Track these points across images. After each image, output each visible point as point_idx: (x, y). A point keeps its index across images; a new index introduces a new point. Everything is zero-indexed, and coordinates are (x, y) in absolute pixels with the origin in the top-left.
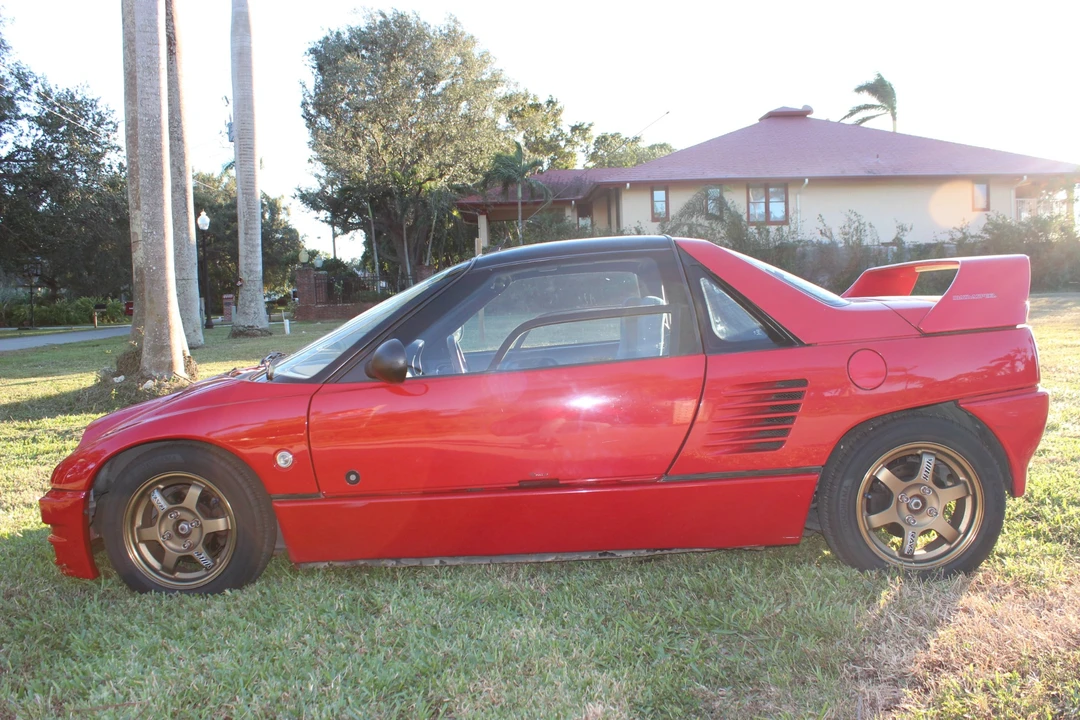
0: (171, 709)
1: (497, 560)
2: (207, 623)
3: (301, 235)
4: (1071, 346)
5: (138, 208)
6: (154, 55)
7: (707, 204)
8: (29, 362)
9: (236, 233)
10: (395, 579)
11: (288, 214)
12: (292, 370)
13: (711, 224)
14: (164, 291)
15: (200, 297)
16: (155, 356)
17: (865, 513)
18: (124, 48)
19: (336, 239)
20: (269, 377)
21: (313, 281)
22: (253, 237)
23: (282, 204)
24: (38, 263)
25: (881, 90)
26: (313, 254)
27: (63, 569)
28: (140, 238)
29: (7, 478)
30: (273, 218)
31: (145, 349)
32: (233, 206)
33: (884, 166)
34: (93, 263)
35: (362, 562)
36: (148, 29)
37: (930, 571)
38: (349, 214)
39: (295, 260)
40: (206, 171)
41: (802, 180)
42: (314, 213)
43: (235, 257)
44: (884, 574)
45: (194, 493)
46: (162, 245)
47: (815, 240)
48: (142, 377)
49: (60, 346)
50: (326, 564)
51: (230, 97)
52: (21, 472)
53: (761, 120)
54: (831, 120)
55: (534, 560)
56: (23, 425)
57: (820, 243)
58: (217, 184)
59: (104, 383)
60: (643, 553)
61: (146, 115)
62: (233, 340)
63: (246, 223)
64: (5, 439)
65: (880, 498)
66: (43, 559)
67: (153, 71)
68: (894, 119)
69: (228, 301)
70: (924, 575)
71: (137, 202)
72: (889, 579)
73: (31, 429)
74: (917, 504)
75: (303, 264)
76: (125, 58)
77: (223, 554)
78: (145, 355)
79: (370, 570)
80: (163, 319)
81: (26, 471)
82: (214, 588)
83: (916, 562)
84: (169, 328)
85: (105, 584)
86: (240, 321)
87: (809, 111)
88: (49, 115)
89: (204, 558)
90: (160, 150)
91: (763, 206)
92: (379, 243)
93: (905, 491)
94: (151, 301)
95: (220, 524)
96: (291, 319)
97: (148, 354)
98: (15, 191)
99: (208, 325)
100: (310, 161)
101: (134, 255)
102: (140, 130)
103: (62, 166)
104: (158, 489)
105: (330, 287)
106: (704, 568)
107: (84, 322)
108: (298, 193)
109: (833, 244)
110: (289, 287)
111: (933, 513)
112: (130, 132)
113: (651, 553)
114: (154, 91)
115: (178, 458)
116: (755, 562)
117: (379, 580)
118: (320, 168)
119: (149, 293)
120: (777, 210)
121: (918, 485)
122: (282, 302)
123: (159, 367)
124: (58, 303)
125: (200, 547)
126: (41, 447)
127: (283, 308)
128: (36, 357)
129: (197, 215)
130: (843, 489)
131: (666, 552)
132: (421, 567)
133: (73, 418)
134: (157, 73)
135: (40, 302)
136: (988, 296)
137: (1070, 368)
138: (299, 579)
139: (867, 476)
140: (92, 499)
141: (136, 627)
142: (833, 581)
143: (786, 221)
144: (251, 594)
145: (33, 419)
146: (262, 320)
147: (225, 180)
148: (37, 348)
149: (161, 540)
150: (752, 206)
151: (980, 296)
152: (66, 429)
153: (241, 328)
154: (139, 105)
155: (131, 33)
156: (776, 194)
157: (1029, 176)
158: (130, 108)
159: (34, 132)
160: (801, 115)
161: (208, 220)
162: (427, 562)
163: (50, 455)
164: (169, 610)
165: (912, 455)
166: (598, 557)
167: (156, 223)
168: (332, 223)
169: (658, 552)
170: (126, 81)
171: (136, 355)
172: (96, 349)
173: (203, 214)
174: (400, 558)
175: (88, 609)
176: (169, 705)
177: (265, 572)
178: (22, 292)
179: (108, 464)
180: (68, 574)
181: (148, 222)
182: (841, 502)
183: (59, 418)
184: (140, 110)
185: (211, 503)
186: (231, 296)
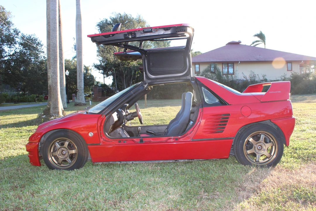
0: (61, 196)
1: (147, 162)
2: (70, 177)
3: (95, 77)
4: (313, 109)
5: (50, 69)
6: (55, 27)
7: (211, 69)
8: (18, 112)
9: (76, 76)
10: (120, 167)
11: (91, 71)
12: (93, 111)
13: (212, 74)
14: (57, 92)
15: (66, 94)
16: (54, 110)
17: (246, 150)
18: (47, 25)
19: (105, 78)
20: (87, 113)
21: (98, 90)
22: (81, 77)
23: (90, 68)
24: (20, 84)
25: (261, 36)
26: (98, 83)
27: (31, 164)
28: (50, 77)
29: (14, 142)
30: (86, 72)
31: (51, 108)
32: (76, 69)
33: (261, 58)
34: (35, 85)
35: (111, 162)
36: (54, 19)
37: (263, 166)
38: (108, 71)
39: (93, 84)
40: (68, 59)
41: (238, 62)
42: (98, 71)
43: (76, 83)
44: (251, 166)
45: (67, 143)
46: (57, 79)
47: (242, 79)
48: (50, 116)
49: (26, 108)
50: (102, 163)
51: (75, 38)
52: (18, 140)
53: (226, 45)
54: (247, 45)
55: (157, 162)
56: (17, 128)
57: (243, 80)
58: (71, 62)
59: (40, 118)
60: (186, 160)
61: (52, 43)
62: (75, 107)
63: (79, 73)
64: (13, 132)
65: (250, 146)
66: (26, 161)
67: (55, 30)
68: (265, 44)
69: (74, 96)
70: (262, 167)
71: (50, 67)
72: (252, 168)
73: (20, 130)
74: (260, 148)
75: (95, 85)
76: (47, 27)
77: (74, 159)
78: (51, 109)
79: (113, 165)
80: (57, 99)
81: (19, 140)
82: (72, 169)
83: (260, 163)
84: (58, 102)
85: (42, 168)
86: (77, 101)
87: (240, 42)
88: (25, 43)
89: (69, 160)
90: (57, 53)
91: (227, 69)
92: (117, 79)
93: (256, 144)
94: (53, 94)
95: (74, 152)
96: (92, 101)
97: (52, 109)
98: (14, 64)
99: (68, 103)
100: (97, 56)
101: (49, 82)
102: (51, 47)
103: (28, 57)
104: (57, 142)
105: (103, 91)
106: (203, 165)
107: (33, 102)
108: (94, 65)
109: (247, 80)
110: (91, 92)
111: (264, 150)
112: (48, 48)
113: (188, 161)
114: (55, 36)
115: (63, 134)
116: (217, 163)
117: (115, 167)
118: (101, 58)
119: (53, 92)
120: (231, 70)
121: (260, 142)
122: (89, 96)
123: (55, 113)
124: (26, 96)
125: (68, 158)
126: (23, 134)
127: (89, 98)
128: (20, 111)
129: (66, 71)
130: (240, 143)
131: (192, 160)
132: (127, 164)
133: (31, 127)
134: (56, 31)
135: (21, 95)
136: (279, 92)
137: (312, 115)
138: (94, 167)
139: (246, 140)
140: (39, 145)
141: (51, 177)
142: (237, 168)
143: (233, 74)
144: (82, 170)
145: (20, 127)
146: (83, 101)
147: (73, 61)
148: (20, 108)
149: (58, 155)
150: (224, 69)
151: (277, 92)
152: (30, 129)
153: (77, 103)
154: (51, 40)
155: (49, 20)
156: (230, 66)
157: (304, 61)
158: (48, 41)
159: (20, 47)
160: (238, 44)
161: (68, 73)
162: (128, 162)
163: (26, 136)
164: (60, 174)
165: (258, 134)
166: (174, 162)
167: (55, 73)
168: (104, 74)
169: (190, 160)
170: (47, 33)
171: (49, 109)
172: (36, 109)
173: (67, 71)
174: (121, 161)
175: (39, 173)
176: (61, 195)
177: (85, 165)
178: (15, 93)
179: (44, 136)
180: (33, 165)
181: (53, 72)
182: (239, 147)
183: (28, 127)
184: (51, 42)
185: (71, 146)
186: (75, 94)
